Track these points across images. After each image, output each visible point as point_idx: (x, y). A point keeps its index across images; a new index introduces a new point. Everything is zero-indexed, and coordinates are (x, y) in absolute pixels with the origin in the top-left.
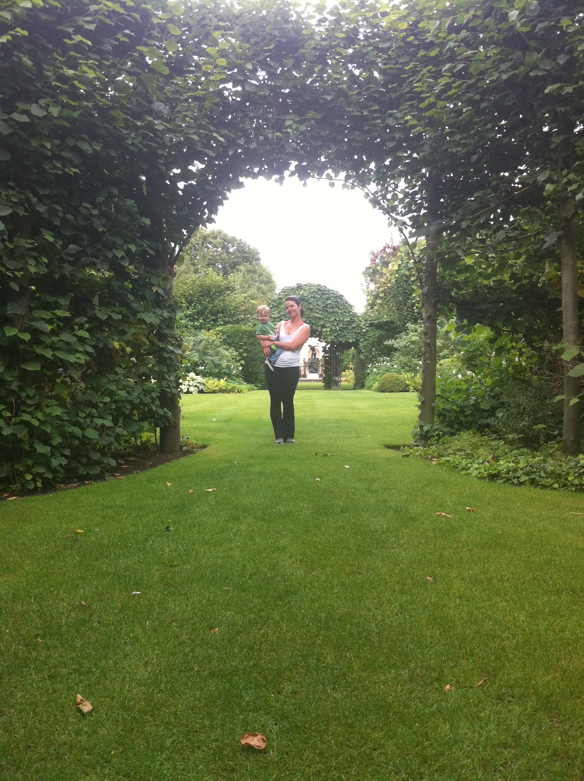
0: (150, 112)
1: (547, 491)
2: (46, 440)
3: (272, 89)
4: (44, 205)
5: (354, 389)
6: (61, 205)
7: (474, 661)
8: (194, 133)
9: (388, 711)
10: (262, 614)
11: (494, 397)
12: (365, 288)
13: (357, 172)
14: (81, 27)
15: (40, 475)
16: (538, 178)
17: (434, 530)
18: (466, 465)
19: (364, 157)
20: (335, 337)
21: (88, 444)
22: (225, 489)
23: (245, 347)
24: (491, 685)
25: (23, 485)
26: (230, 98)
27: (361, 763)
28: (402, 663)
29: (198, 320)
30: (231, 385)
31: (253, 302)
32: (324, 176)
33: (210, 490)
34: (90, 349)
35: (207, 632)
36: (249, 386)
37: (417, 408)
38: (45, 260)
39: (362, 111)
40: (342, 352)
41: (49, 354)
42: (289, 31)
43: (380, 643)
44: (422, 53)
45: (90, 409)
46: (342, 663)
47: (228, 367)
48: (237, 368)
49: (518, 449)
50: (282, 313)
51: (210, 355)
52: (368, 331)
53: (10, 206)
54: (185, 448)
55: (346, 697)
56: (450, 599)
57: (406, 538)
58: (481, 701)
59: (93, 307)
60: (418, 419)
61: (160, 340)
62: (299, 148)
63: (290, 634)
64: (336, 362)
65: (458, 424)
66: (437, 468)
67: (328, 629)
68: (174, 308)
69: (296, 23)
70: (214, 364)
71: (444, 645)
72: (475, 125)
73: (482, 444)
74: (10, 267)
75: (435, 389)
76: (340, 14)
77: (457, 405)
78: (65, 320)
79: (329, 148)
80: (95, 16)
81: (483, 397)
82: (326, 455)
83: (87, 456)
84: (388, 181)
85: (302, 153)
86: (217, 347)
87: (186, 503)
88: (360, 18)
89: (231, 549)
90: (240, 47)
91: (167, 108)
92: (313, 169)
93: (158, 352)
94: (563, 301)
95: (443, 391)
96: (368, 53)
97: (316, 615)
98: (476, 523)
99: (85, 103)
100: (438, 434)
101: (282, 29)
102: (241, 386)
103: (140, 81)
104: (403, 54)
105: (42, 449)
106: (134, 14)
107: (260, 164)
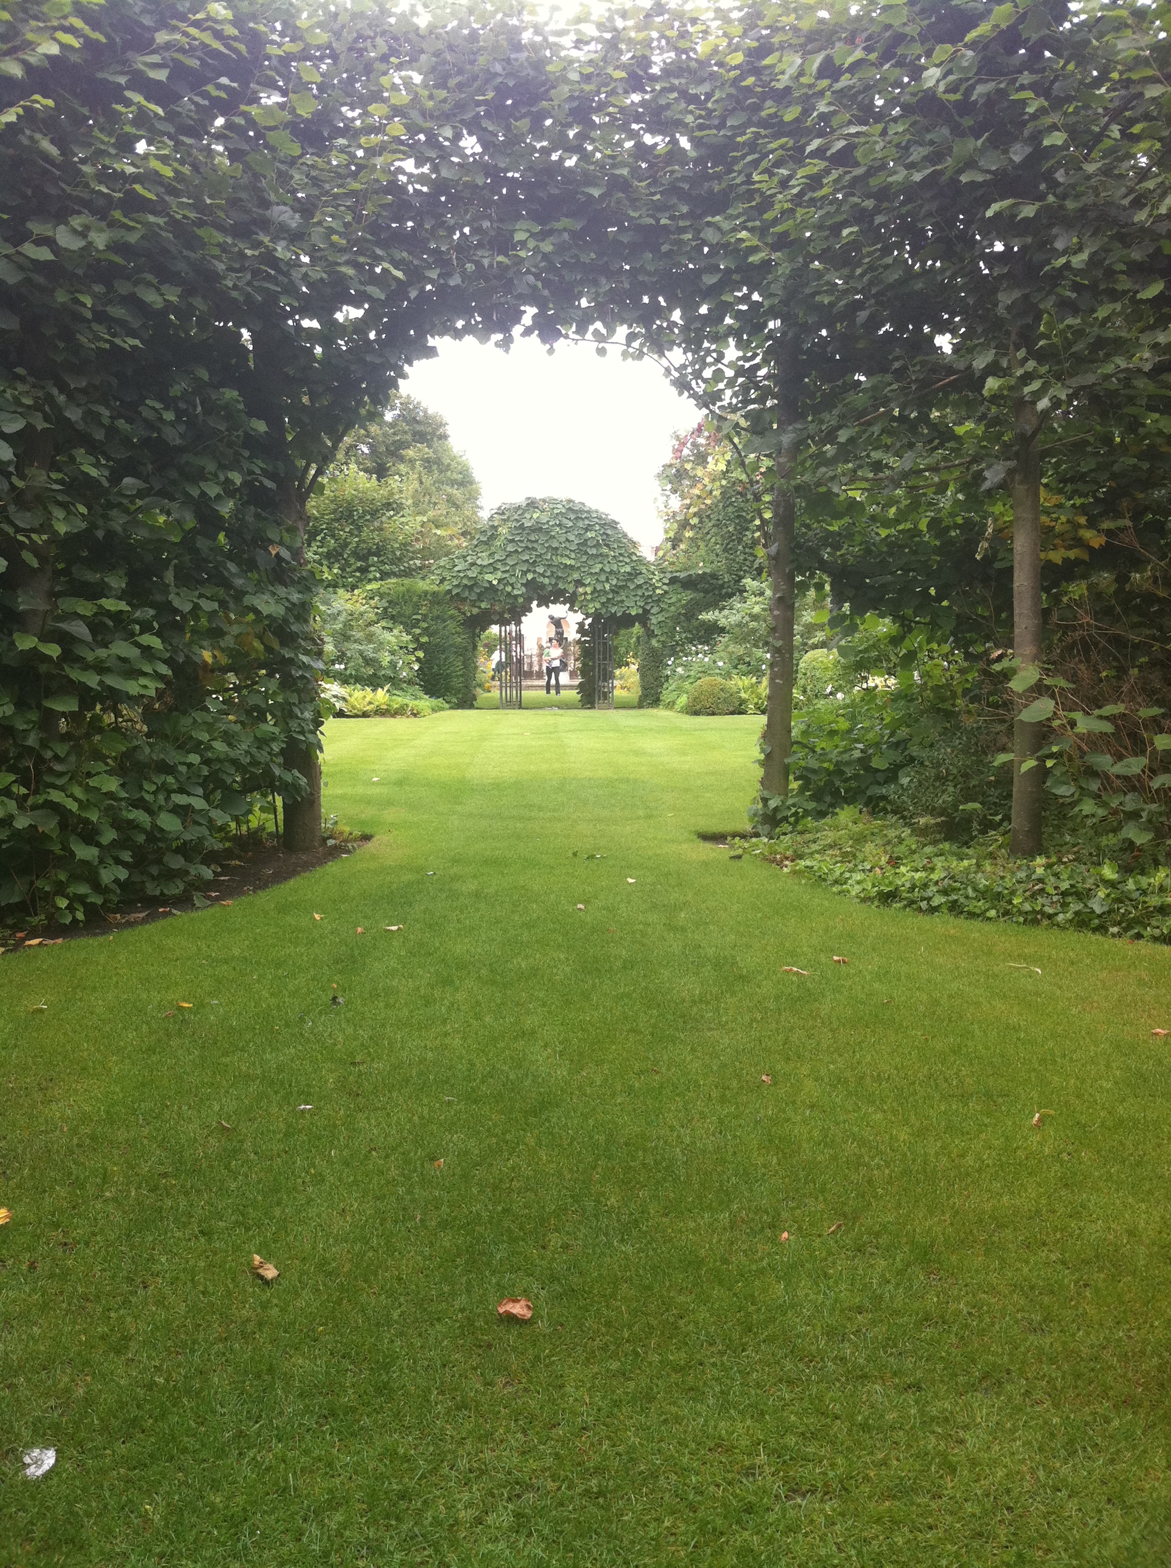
0: (265, 224)
1: (976, 924)
2: (90, 836)
3: (487, 170)
4: (78, 405)
5: (640, 706)
6: (107, 406)
7: (825, 1200)
8: (347, 263)
9: (699, 1268)
10: (508, 1137)
11: (897, 745)
12: (662, 508)
13: (648, 327)
14: (140, 73)
15: (81, 899)
16: (975, 363)
17: (777, 998)
18: (842, 874)
19: (661, 299)
20: (603, 604)
21: (160, 840)
22: (418, 926)
23: (425, 625)
24: (847, 1232)
25: (50, 917)
26: (410, 188)
27: (662, 1333)
28: (721, 1203)
29: (329, 568)
30: (399, 701)
31: (439, 532)
32: (589, 335)
33: (394, 928)
34: (164, 669)
35: (427, 1166)
36: (434, 702)
37: (757, 765)
38: (83, 509)
39: (658, 215)
40: (616, 634)
41: (92, 680)
42: (521, 65)
43: (688, 1176)
44: (769, 108)
45: (163, 777)
46: (633, 1206)
47: (393, 665)
48: (409, 666)
49: (935, 843)
50: (497, 557)
51: (355, 641)
52: (666, 592)
53: (21, 414)
54: (331, 842)
55: (640, 1250)
56: (795, 1110)
57: (731, 1013)
58: (830, 1254)
59: (165, 589)
60: (759, 786)
61: (283, 644)
62: (540, 284)
63: (554, 1166)
64: (604, 653)
65: (832, 794)
66: (789, 881)
67: (610, 1158)
68: (308, 584)
69: (534, 47)
70: (365, 658)
71: (783, 1178)
72: (864, 257)
73: (873, 834)
74: (22, 525)
75: (790, 732)
76: (615, 29)
77: (830, 761)
78: (117, 616)
79: (595, 283)
80: (167, 54)
81: (877, 745)
82: (592, 857)
83: (159, 862)
84: (706, 344)
85: (546, 293)
86: (370, 624)
87: (356, 953)
88: (655, 35)
89: (446, 1035)
90: (431, 97)
91: (297, 216)
92: (567, 322)
93: (279, 666)
94: (1016, 585)
95: (805, 733)
96: (668, 105)
97: (591, 1138)
98: (847, 984)
99: (152, 218)
100: (796, 814)
101: (508, 61)
102: (417, 702)
103: (247, 167)
104: (735, 109)
105: (85, 852)
106: (236, 44)
107: (468, 313)
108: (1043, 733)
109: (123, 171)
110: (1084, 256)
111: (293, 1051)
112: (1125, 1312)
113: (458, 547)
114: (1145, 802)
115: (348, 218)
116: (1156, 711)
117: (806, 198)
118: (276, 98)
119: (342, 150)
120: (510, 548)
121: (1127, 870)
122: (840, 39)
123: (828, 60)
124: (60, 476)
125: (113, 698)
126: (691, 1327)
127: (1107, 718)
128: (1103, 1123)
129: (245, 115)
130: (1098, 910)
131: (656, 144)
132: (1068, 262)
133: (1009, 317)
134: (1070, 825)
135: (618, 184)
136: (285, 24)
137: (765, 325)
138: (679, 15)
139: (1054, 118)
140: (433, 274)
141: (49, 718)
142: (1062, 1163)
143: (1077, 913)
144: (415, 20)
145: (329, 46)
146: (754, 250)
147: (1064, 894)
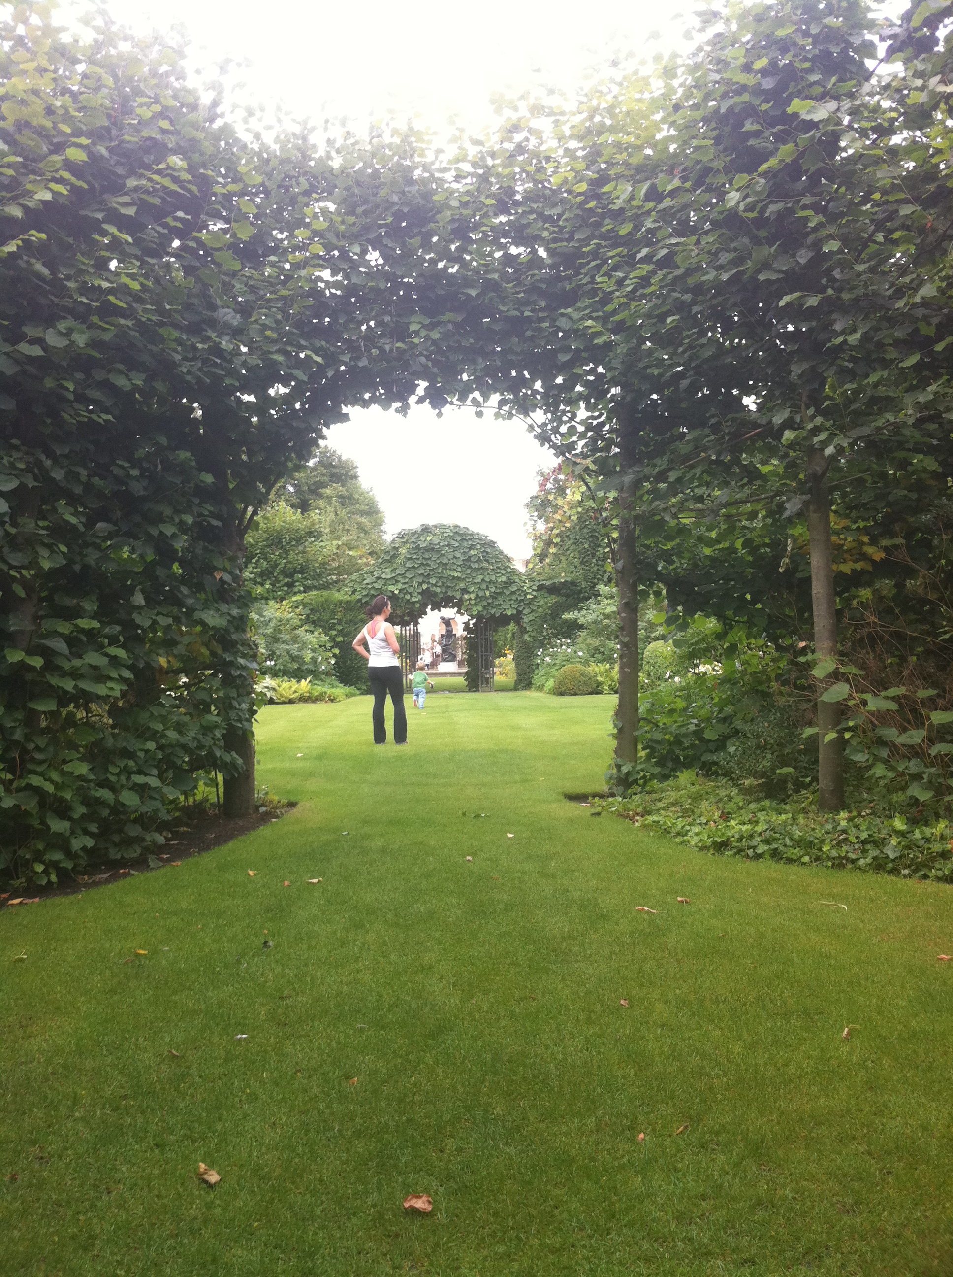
0: (212, 323)
1: (794, 868)
2: (63, 811)
3: (387, 277)
4: (62, 467)
5: (515, 689)
6: (85, 467)
7: (674, 1105)
8: (278, 351)
9: (571, 1165)
10: (411, 1057)
11: (724, 720)
12: (531, 530)
13: (516, 395)
14: (114, 210)
15: (55, 865)
16: (774, 419)
17: (632, 932)
18: (683, 827)
19: (526, 373)
20: (484, 607)
21: (121, 813)
22: (335, 878)
23: (340, 627)
24: (692, 1132)
25: (30, 880)
26: (327, 292)
27: (541, 1222)
28: (589, 1109)
29: (262, 585)
30: (319, 689)
31: (351, 553)
32: (468, 402)
33: (315, 881)
34: (127, 674)
35: (343, 1084)
36: (347, 689)
37: (611, 738)
38: (64, 549)
39: (522, 309)
40: (496, 631)
41: (69, 685)
42: (414, 196)
43: (561, 1087)
44: (608, 225)
45: (125, 762)
46: (515, 1114)
47: (314, 660)
48: (327, 661)
49: (758, 800)
50: (398, 572)
51: (283, 642)
52: (535, 597)
53: (15, 476)
54: (262, 809)
55: (522, 1151)
56: (648, 1029)
57: (594, 947)
58: (679, 1151)
60: (613, 755)
61: (225, 649)
62: (430, 364)
63: (449, 1081)
64: (486, 646)
65: (673, 760)
66: (640, 834)
67: (495, 1073)
68: (246, 601)
69: (423, 182)
70: (291, 656)
71: (639, 1087)
72: (684, 339)
73: (707, 793)
74: (15, 563)
75: (637, 709)
76: (487, 167)
77: (671, 733)
78: (90, 633)
79: (474, 362)
80: (135, 196)
81: (708, 720)
82: (478, 816)
83: (120, 831)
84: (562, 407)
85: (435, 370)
86: (295, 628)
87: (284, 903)
88: (517, 170)
89: (358, 971)
90: (343, 222)
91: (238, 316)
92: (451, 392)
93: (223, 667)
94: (814, 592)
95: (649, 711)
96: (529, 223)
97: (480, 1056)
98: (689, 921)
99: (122, 321)
100: (644, 777)
101: (403, 193)
102: (333, 690)
103: (198, 280)
104: (581, 226)
105: (58, 826)
106: (189, 186)
107: (373, 388)
108: (841, 711)
109: (100, 286)
110: (858, 335)
111: (231, 988)
112: (921, 1195)
113: (367, 564)
114: (926, 766)
115: (279, 317)
116: (931, 692)
117: (638, 293)
118: (220, 225)
119: (273, 265)
120: (408, 565)
121: (913, 822)
122: (662, 171)
123: (653, 188)
124: (46, 523)
125: (84, 698)
126: (565, 1215)
127: (893, 698)
128: (900, 1035)
129: (198, 240)
130: (892, 856)
131: (520, 254)
132: (845, 341)
133: (800, 382)
134: (867, 784)
135: (491, 286)
136: (228, 169)
137: (608, 391)
138: (536, 154)
139: (831, 229)
140: (346, 358)
141: (32, 717)
142: (867, 1069)
143: (875, 858)
144: (330, 162)
145: (263, 184)
146: (597, 334)
147: (864, 842)
